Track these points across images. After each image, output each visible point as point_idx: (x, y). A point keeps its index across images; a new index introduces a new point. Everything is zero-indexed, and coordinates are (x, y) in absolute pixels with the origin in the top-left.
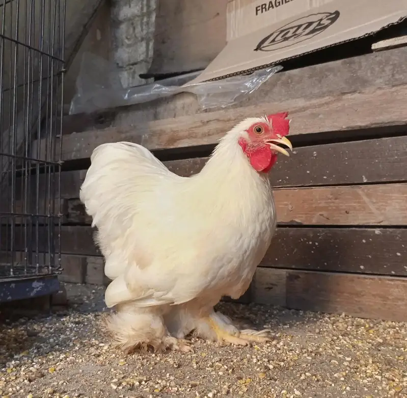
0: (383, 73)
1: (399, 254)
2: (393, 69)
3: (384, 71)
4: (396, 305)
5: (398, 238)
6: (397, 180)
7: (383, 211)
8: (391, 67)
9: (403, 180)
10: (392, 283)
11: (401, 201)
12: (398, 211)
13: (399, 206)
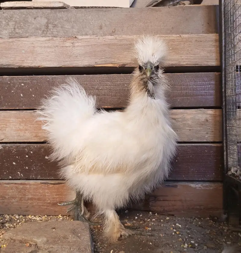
0: (8, 26)
1: (14, 163)
3: (8, 25)
4: (10, 202)
5: (14, 151)
6: (13, 108)
7: (4, 132)
8: (14, 23)
9: (17, 108)
10: (8, 186)
11: (16, 124)
12: (14, 131)
13: (15, 127)
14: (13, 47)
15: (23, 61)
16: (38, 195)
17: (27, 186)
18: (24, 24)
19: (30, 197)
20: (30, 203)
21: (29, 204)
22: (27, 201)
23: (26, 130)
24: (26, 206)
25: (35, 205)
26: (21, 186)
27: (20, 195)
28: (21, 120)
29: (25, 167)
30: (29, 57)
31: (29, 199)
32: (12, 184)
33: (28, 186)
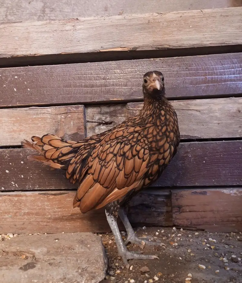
1: (7, 171)
4: (3, 218)
5: (6, 157)
6: (5, 106)
9: (10, 105)
11: (9, 124)
12: (7, 133)
13: (7, 128)
14: (5, 34)
15: (17, 49)
16: (35, 209)
17: (22, 198)
18: (17, 10)
19: (27, 211)
20: (27, 219)
21: (25, 220)
22: (22, 216)
23: (21, 131)
24: (22, 223)
25: (33, 221)
26: (16, 199)
27: (15, 209)
28: (14, 119)
29: (20, 176)
30: (24, 44)
31: (25, 214)
32: (5, 197)
33: (24, 198)
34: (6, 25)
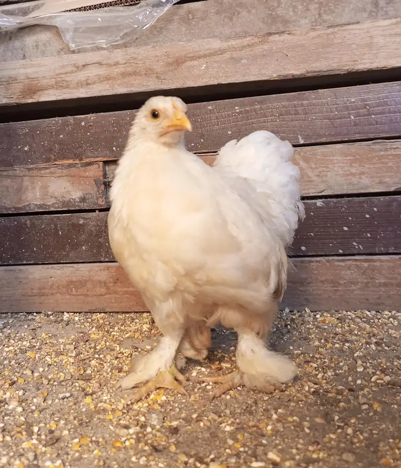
0: (308, 12)
2: (320, 8)
3: (308, 10)
4: (349, 290)
5: (343, 209)
6: (339, 140)
7: (324, 178)
8: (317, 6)
9: (346, 139)
10: (342, 264)
11: (344, 165)
12: (341, 177)
13: (342, 171)
14: (336, 41)
16: (396, 278)
17: (376, 264)
18: (335, 5)
19: (383, 281)
20: (384, 292)
21: (381, 293)
22: (377, 287)
23: (363, 173)
24: (376, 297)
25: (393, 294)
26: (366, 265)
27: (366, 279)
28: (352, 158)
29: (364, 234)
30: (365, 54)
31: (380, 285)
32: (349, 262)
33: (377, 264)
34: (336, 29)
